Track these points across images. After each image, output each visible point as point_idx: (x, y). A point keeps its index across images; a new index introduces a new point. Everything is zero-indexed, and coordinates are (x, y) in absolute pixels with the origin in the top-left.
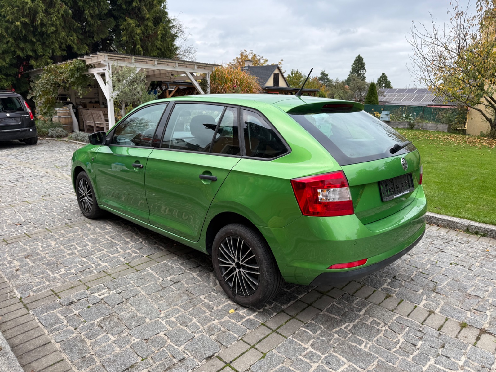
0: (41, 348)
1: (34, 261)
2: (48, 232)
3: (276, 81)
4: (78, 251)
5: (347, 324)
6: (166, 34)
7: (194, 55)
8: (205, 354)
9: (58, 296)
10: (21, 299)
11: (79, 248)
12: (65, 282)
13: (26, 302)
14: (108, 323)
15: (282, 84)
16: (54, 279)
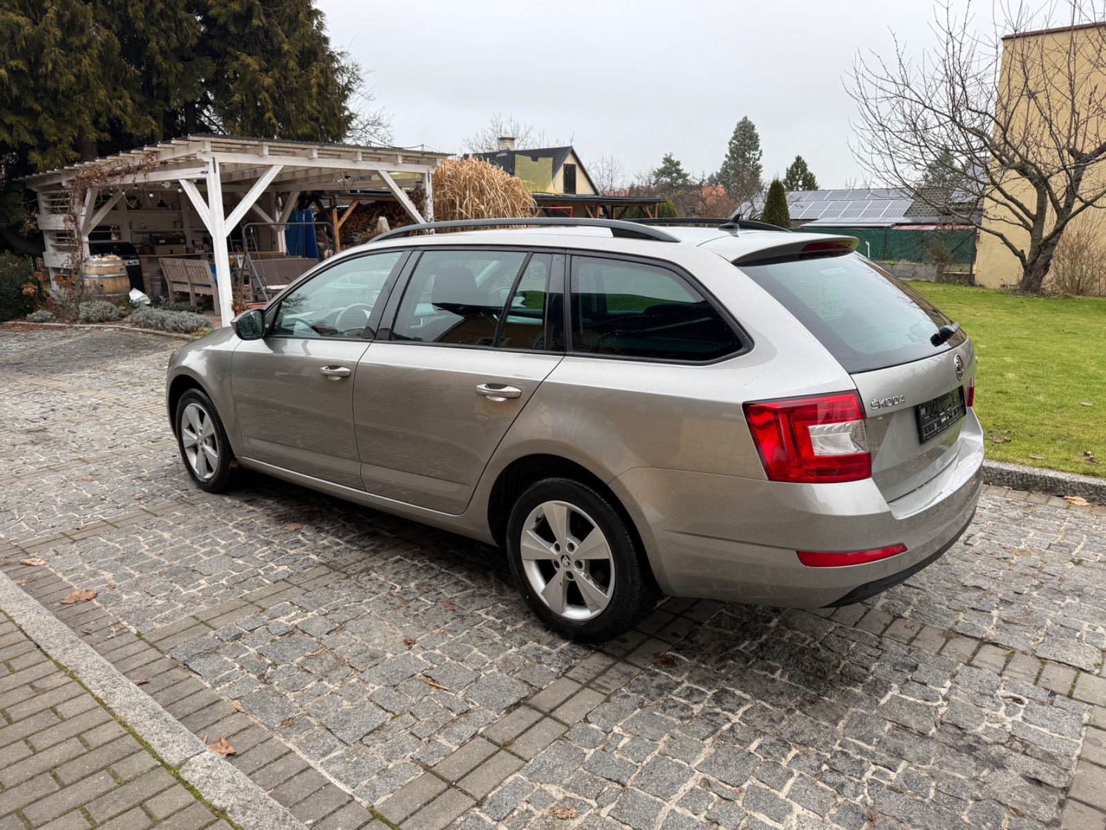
0: (207, 710)
1: (140, 569)
2: (148, 516)
3: (570, 183)
4: (224, 547)
5: (747, 643)
6: (327, 85)
7: (388, 129)
8: (504, 701)
9: (210, 626)
10: (139, 635)
11: (223, 542)
12: (214, 602)
13: (152, 639)
14: (317, 664)
15: (582, 189)
16: (192, 599)
